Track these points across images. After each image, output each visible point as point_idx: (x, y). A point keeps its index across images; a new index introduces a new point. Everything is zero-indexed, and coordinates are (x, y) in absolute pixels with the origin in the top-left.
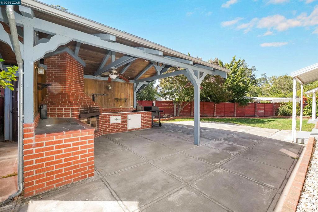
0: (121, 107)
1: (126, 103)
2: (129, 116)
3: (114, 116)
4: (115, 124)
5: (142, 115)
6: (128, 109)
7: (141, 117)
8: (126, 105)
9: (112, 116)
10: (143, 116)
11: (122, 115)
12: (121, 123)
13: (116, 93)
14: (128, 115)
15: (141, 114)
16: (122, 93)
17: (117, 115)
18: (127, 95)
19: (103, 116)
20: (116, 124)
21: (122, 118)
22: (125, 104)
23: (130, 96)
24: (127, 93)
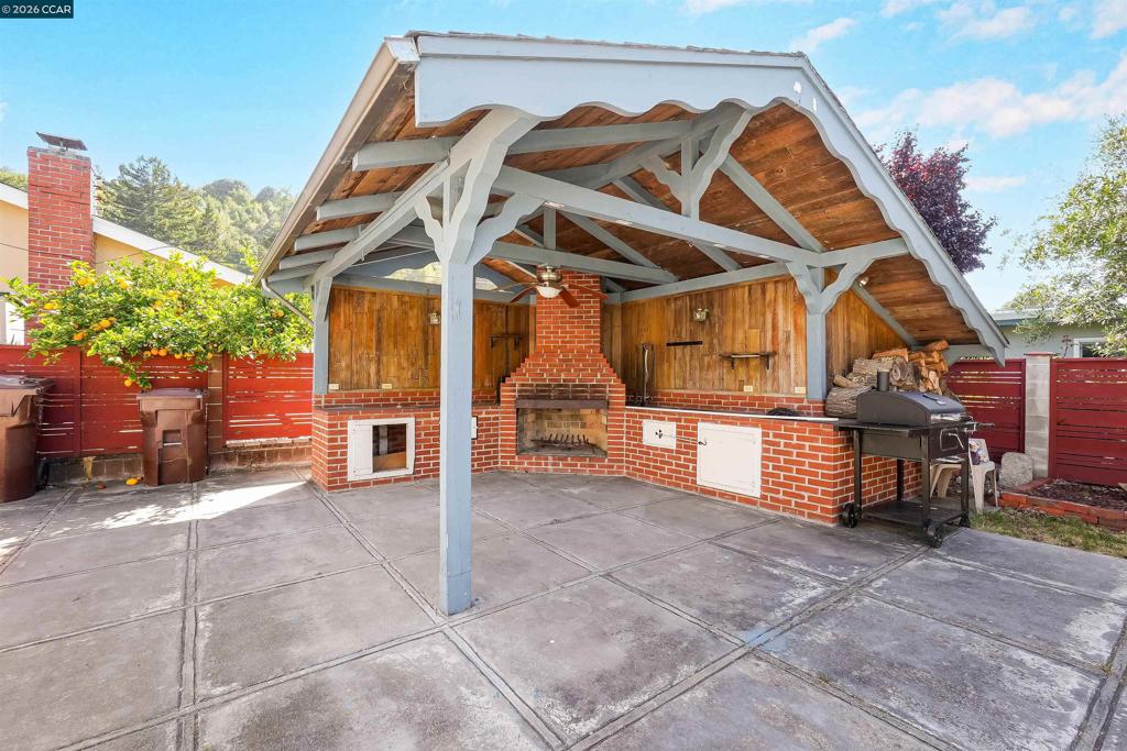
0: (748, 389)
1: (769, 372)
2: (705, 430)
3: (654, 418)
4: (656, 449)
5: (765, 435)
6: (777, 399)
7: (764, 442)
8: (769, 383)
9: (648, 417)
10: (771, 438)
11: (679, 420)
12: (677, 452)
13: (728, 332)
14: (701, 425)
15: (758, 431)
16: (750, 328)
17: (663, 419)
18: (775, 337)
19: (628, 416)
20: (663, 450)
21: (679, 433)
22: (763, 377)
23: (788, 340)
24: (775, 327)
